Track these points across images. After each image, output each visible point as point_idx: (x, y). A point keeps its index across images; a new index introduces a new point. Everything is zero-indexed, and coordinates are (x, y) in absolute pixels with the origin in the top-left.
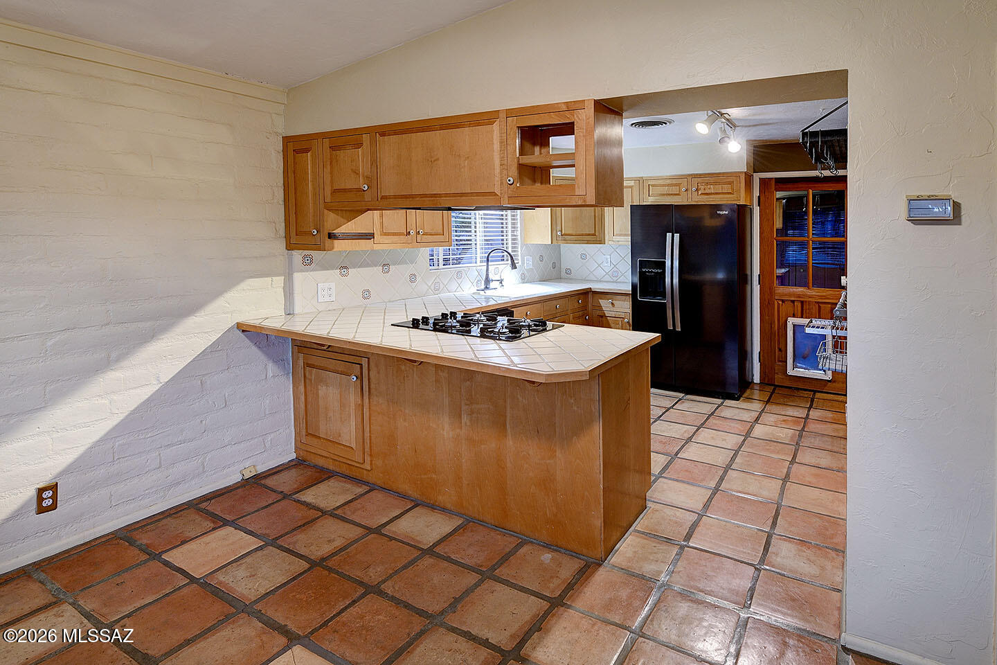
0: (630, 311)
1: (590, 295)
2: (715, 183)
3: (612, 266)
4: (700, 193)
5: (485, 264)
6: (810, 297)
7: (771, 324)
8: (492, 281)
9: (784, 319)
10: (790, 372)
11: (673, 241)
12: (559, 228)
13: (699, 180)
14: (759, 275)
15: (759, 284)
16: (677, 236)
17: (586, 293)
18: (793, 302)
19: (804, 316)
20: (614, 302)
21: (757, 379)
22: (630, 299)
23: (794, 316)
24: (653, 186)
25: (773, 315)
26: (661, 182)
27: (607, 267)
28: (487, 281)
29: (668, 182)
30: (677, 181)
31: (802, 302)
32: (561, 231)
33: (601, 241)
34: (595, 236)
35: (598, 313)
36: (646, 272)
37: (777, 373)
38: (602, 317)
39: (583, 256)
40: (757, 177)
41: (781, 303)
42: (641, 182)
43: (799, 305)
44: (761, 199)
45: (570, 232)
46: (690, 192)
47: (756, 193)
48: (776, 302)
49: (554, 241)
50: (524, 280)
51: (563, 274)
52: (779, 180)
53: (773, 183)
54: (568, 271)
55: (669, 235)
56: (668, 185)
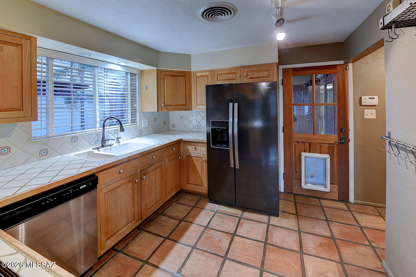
0: (206, 153)
1: (182, 143)
2: (259, 71)
3: (197, 123)
4: (248, 78)
5: (102, 128)
6: (315, 140)
7: (291, 156)
8: (108, 140)
9: (298, 154)
10: (304, 186)
11: (233, 108)
12: (163, 101)
13: (248, 69)
14: (283, 127)
15: (283, 132)
16: (236, 105)
17: (179, 142)
18: (304, 142)
19: (311, 151)
20: (196, 147)
21: (282, 189)
22: (205, 145)
23: (305, 151)
24: (220, 74)
25: (292, 151)
26: (225, 72)
27: (195, 123)
28: (104, 140)
29: (229, 72)
30: (234, 71)
31: (310, 143)
32: (164, 103)
33: (190, 109)
34: (186, 106)
35: (187, 154)
36: (216, 129)
37: (295, 186)
38: (189, 156)
39: (181, 117)
40: (281, 67)
41: (296, 143)
42: (213, 73)
43: (308, 144)
44: (284, 81)
45: (170, 104)
46: (242, 77)
47: (281, 77)
48: (293, 143)
49: (160, 109)
50: (140, 134)
51: (171, 128)
52: (295, 70)
53: (291, 71)
54: (173, 126)
55: (231, 104)
56: (229, 74)
